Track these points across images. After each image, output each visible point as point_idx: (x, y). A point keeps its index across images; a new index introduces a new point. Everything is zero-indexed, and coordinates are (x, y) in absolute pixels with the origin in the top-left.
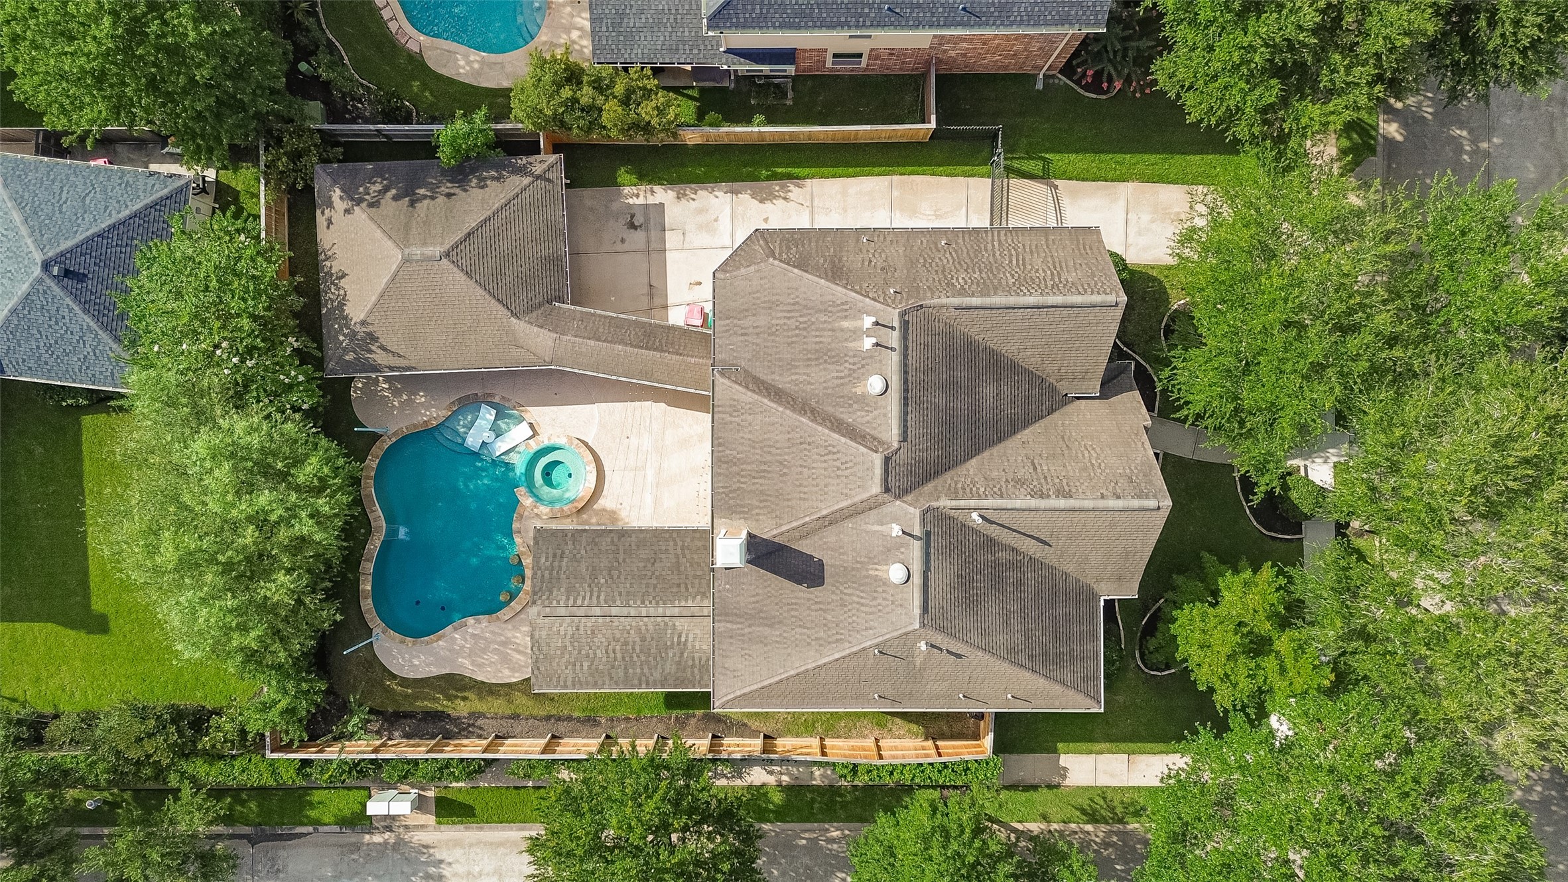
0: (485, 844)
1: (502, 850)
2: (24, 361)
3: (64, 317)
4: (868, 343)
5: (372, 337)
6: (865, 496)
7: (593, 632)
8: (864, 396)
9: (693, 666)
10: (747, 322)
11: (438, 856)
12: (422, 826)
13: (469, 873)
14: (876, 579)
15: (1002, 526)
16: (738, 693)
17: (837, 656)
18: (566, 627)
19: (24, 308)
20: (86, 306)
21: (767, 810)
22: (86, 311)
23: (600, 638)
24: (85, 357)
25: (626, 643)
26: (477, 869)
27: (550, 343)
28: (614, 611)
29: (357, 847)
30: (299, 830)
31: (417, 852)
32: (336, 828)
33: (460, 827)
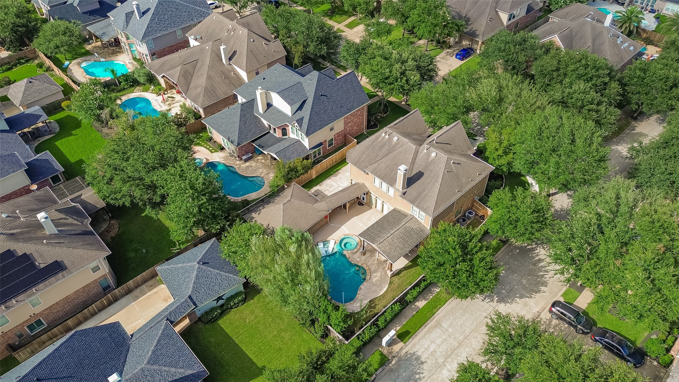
0: (421, 338)
1: (427, 336)
2: (202, 298)
3: (209, 275)
4: (387, 137)
6: (414, 150)
7: (392, 240)
8: (395, 143)
9: (419, 232)
10: (362, 159)
11: (412, 352)
12: (402, 348)
13: (426, 349)
14: (431, 161)
15: (440, 143)
16: (433, 209)
17: (441, 179)
18: (386, 243)
19: (197, 280)
22: (214, 269)
23: (395, 240)
24: (219, 283)
25: (401, 238)
26: (426, 346)
27: (325, 204)
28: (392, 232)
29: (391, 370)
31: (406, 356)
32: (381, 369)
33: (411, 339)
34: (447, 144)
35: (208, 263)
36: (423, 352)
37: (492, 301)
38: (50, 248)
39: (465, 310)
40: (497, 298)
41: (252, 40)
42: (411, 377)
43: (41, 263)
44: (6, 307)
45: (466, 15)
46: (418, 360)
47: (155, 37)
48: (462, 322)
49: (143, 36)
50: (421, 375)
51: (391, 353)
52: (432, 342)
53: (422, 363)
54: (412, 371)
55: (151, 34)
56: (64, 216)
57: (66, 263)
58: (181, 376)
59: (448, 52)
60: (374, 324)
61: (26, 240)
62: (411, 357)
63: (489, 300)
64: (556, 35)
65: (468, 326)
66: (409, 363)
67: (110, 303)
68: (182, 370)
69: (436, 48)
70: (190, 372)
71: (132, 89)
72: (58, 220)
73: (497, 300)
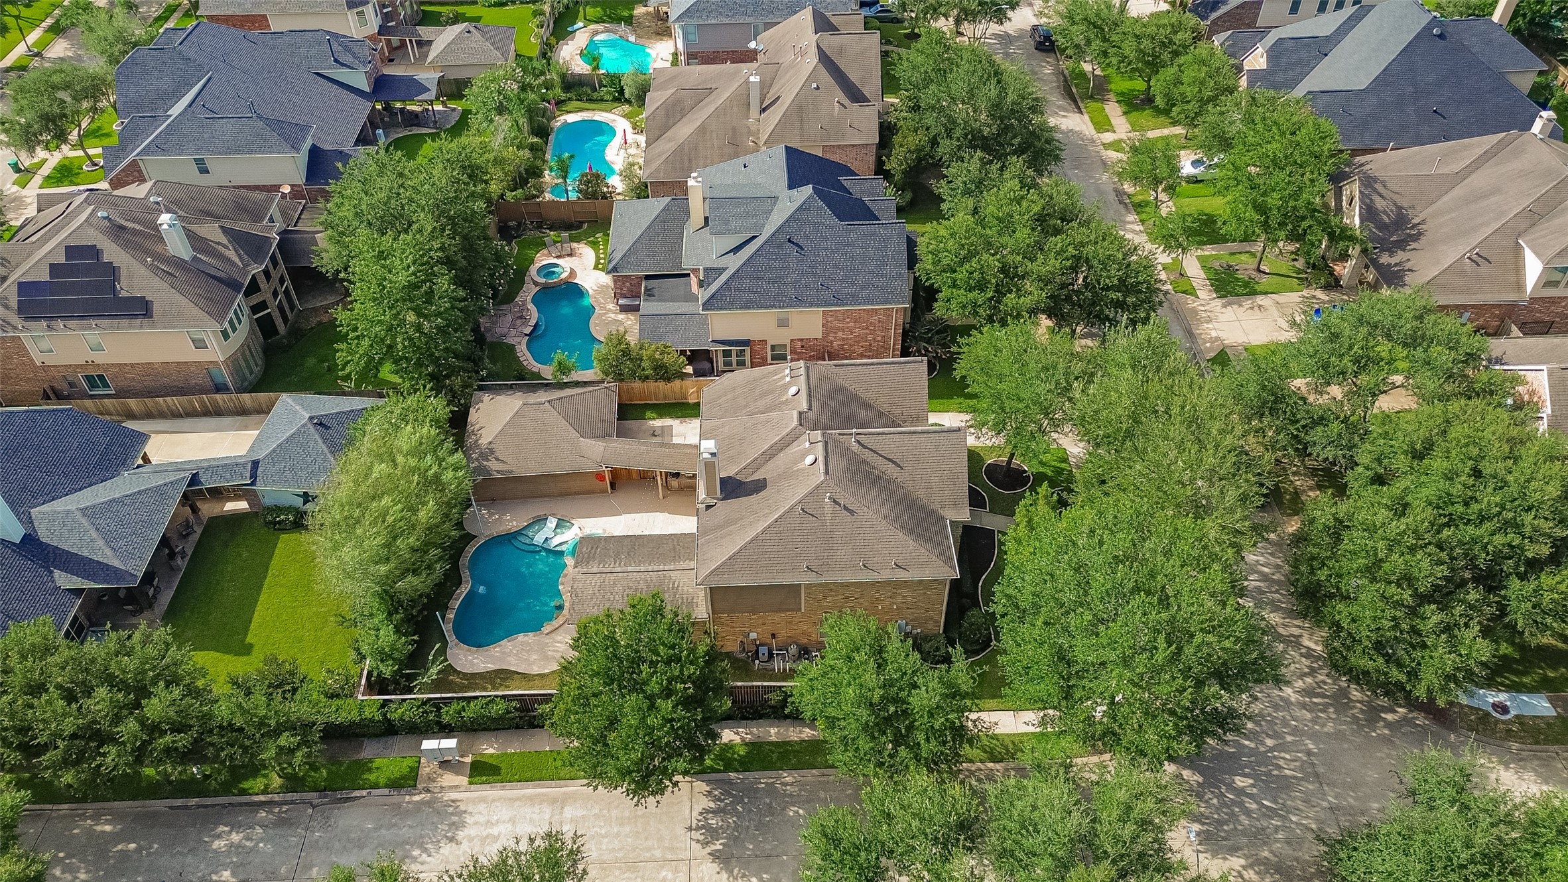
0: (505, 799)
1: (518, 803)
2: (272, 477)
3: (310, 446)
4: (788, 379)
5: (492, 452)
6: (789, 430)
7: (614, 583)
11: (463, 808)
12: (456, 787)
13: (488, 822)
14: (798, 470)
15: (872, 450)
16: (713, 568)
18: (595, 581)
19: (287, 443)
20: (325, 441)
21: (732, 760)
22: (324, 443)
23: (619, 587)
26: (495, 818)
27: (602, 449)
28: (630, 569)
29: (399, 806)
30: (357, 793)
31: (445, 806)
32: (386, 791)
33: (487, 786)
34: (890, 460)
35: (327, 428)
36: (476, 823)
37: (705, 844)
38: (148, 273)
39: (636, 817)
40: (721, 847)
41: (814, 85)
42: (408, 844)
43: (125, 289)
44: (48, 327)
45: (1423, 222)
46: (454, 827)
47: (702, 23)
48: (603, 832)
49: (682, 14)
50: (424, 855)
51: (430, 779)
52: (513, 821)
53: (451, 839)
54: (422, 837)
55: (698, 14)
56: (225, 242)
57: (156, 309)
58: (101, 560)
59: (1314, 297)
60: (434, 705)
61: (127, 245)
62: (452, 814)
63: (702, 837)
64: (1544, 367)
65: (604, 847)
66: (435, 820)
67: (206, 413)
68: (108, 552)
69: (1294, 275)
70: (116, 563)
71: (616, 104)
72: (215, 243)
73: (718, 851)
